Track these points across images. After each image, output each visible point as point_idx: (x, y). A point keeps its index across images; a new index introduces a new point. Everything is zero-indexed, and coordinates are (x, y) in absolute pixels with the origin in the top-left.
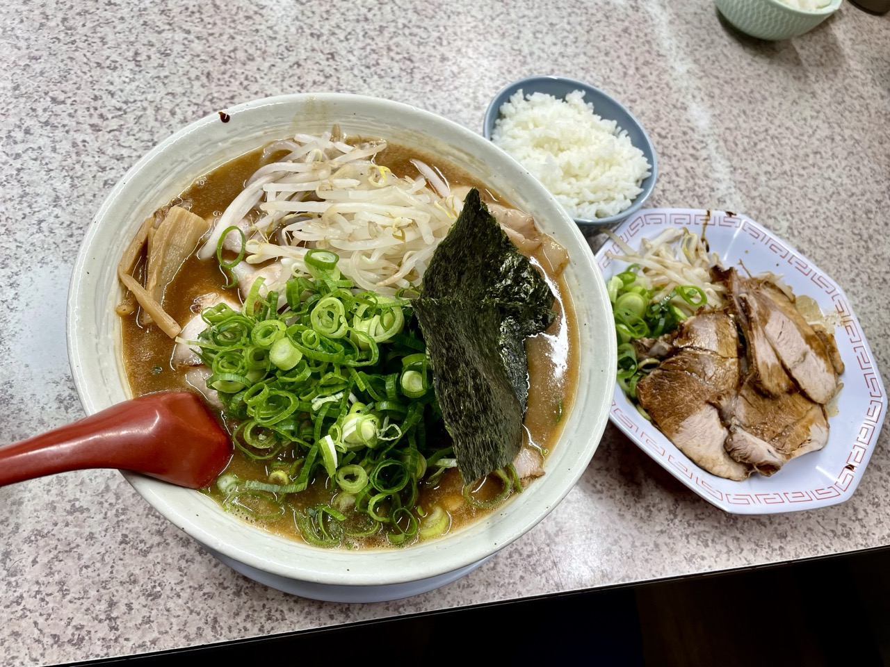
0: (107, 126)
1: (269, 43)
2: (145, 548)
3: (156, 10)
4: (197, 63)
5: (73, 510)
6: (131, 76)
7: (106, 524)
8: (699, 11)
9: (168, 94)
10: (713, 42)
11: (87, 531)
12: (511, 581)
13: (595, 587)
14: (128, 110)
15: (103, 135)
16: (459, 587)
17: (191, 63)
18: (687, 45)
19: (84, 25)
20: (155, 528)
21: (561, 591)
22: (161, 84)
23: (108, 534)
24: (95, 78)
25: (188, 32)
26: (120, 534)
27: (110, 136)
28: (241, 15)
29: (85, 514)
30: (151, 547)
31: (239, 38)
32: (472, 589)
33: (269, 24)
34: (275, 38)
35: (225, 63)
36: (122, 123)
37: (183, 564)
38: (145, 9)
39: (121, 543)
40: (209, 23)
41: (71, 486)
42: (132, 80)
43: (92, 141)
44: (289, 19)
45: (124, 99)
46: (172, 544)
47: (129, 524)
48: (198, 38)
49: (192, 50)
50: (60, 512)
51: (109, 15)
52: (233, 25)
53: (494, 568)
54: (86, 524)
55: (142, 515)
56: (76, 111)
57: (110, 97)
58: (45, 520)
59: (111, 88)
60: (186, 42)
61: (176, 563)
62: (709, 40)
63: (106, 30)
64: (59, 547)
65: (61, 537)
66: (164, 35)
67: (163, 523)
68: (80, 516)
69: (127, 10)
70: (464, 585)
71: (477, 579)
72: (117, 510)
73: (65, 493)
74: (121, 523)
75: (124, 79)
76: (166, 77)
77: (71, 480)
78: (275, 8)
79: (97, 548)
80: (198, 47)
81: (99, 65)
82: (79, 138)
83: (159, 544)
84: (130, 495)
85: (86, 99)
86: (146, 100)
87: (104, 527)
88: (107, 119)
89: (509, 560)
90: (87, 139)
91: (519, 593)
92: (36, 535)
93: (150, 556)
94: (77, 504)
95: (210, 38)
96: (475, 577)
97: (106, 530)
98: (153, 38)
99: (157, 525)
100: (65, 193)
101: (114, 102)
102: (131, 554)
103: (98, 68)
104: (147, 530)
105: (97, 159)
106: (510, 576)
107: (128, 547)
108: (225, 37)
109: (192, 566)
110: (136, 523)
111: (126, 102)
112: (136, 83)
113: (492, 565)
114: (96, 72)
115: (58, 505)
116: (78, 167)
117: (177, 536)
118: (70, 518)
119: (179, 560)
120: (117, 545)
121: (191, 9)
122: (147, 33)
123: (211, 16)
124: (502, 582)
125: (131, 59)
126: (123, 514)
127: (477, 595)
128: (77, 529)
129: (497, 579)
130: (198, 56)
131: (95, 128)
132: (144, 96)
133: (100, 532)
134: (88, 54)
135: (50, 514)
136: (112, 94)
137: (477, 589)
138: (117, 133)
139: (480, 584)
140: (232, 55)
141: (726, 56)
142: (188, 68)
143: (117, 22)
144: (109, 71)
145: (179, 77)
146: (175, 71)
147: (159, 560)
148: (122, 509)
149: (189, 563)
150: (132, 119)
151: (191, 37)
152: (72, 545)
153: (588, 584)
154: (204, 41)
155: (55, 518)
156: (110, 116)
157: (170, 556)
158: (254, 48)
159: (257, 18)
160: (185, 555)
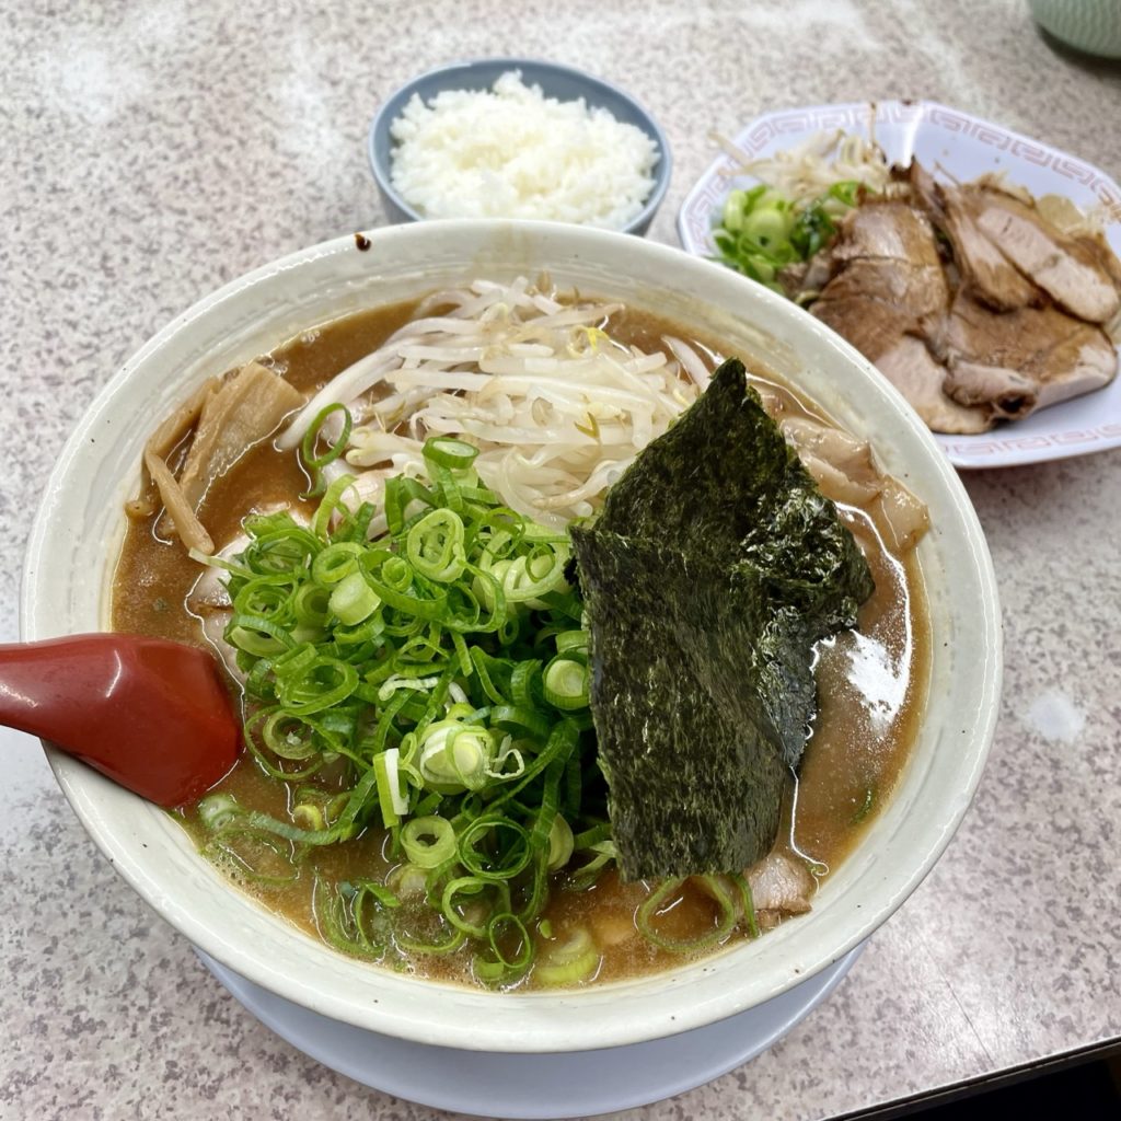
0: (71, 374)
1: (312, 206)
2: (210, 1083)
3: (128, 188)
4: (202, 256)
5: (78, 1028)
6: (101, 293)
7: (137, 1047)
8: (1009, 36)
9: (162, 310)
10: (1044, 79)
11: (103, 1064)
12: (892, 1064)
13: (1054, 1053)
14: (102, 345)
15: (66, 390)
16: (795, 1088)
17: (193, 257)
18: (1002, 91)
19: (17, 229)
20: (223, 1042)
21: (992, 1071)
22: (149, 298)
23: (142, 1065)
24: (44, 305)
25: (183, 212)
26: (162, 1062)
27: (78, 389)
28: (262, 173)
29: (99, 1034)
30: (220, 1079)
31: (263, 208)
32: (821, 1088)
33: (310, 177)
34: (321, 198)
35: (246, 248)
36: (94, 366)
37: (281, 1104)
38: (111, 190)
39: (167, 1078)
40: (214, 194)
41: (69, 985)
42: (103, 299)
43: (49, 401)
44: (340, 166)
45: (93, 329)
46: (256, 1070)
47: (177, 1041)
48: (200, 218)
49: (193, 238)
50: (55, 1034)
51: (55, 207)
52: (251, 190)
53: (853, 1043)
54: (103, 1051)
55: (198, 1021)
56: (19, 360)
57: (70, 330)
58: (31, 1053)
59: (71, 316)
60: (181, 228)
61: (267, 1104)
62: (1036, 77)
63: (55, 231)
64: (59, 1099)
65: (61, 1080)
66: (145, 223)
67: (236, 1032)
68: (90, 1037)
69: (83, 195)
70: (803, 1083)
71: (826, 1068)
72: (154, 1019)
73: (60, 998)
74: (162, 1041)
75: (89, 298)
76: (156, 285)
77: (68, 974)
78: (315, 153)
79: (127, 1093)
80: (200, 231)
81: (48, 284)
82: (28, 400)
83: (233, 1072)
84: (173, 987)
85: (33, 338)
86: (129, 324)
87: (135, 1054)
88: (70, 364)
89: (879, 1023)
90: (42, 400)
91: (912, 1086)
92: (17, 1082)
93: (221, 1097)
94: (84, 1017)
95: (219, 216)
96: (820, 1064)
97: (138, 1058)
98: (129, 230)
99: (226, 1036)
100: (13, 490)
101: (78, 337)
102: (187, 1097)
103: (48, 290)
104: (210, 1048)
105: (60, 428)
106: (888, 1055)
107: (179, 1083)
108: (242, 210)
109: (297, 1107)
110: (189, 1039)
111: (97, 334)
112: (111, 302)
113: (848, 1037)
114: (46, 296)
115: (50, 1023)
116: (30, 446)
117: (264, 1052)
118: (73, 1043)
119: (272, 1097)
120: (159, 1084)
121: (182, 176)
122: (119, 225)
123: (216, 183)
124: (874, 1069)
125: (97, 267)
126: (164, 1024)
127: (830, 1098)
128: (87, 1063)
129: (863, 1062)
130: (203, 245)
131: (53, 381)
132: (124, 321)
133: (128, 1062)
134: (30, 272)
135: (39, 1041)
136: (74, 325)
137: (829, 1087)
138: (88, 383)
139: (833, 1078)
140: (257, 234)
141: (1072, 97)
142: (188, 265)
143: (68, 216)
144: (65, 291)
145: (177, 282)
146: (170, 274)
147: (237, 1102)
148: (161, 1015)
149: (291, 1101)
150: (110, 358)
151: (189, 219)
152: (83, 1093)
153: (1041, 1051)
154: (209, 222)
155: (48, 1047)
156: (73, 359)
157: (255, 1092)
158: (289, 219)
159: (289, 174)
160: (281, 1088)
